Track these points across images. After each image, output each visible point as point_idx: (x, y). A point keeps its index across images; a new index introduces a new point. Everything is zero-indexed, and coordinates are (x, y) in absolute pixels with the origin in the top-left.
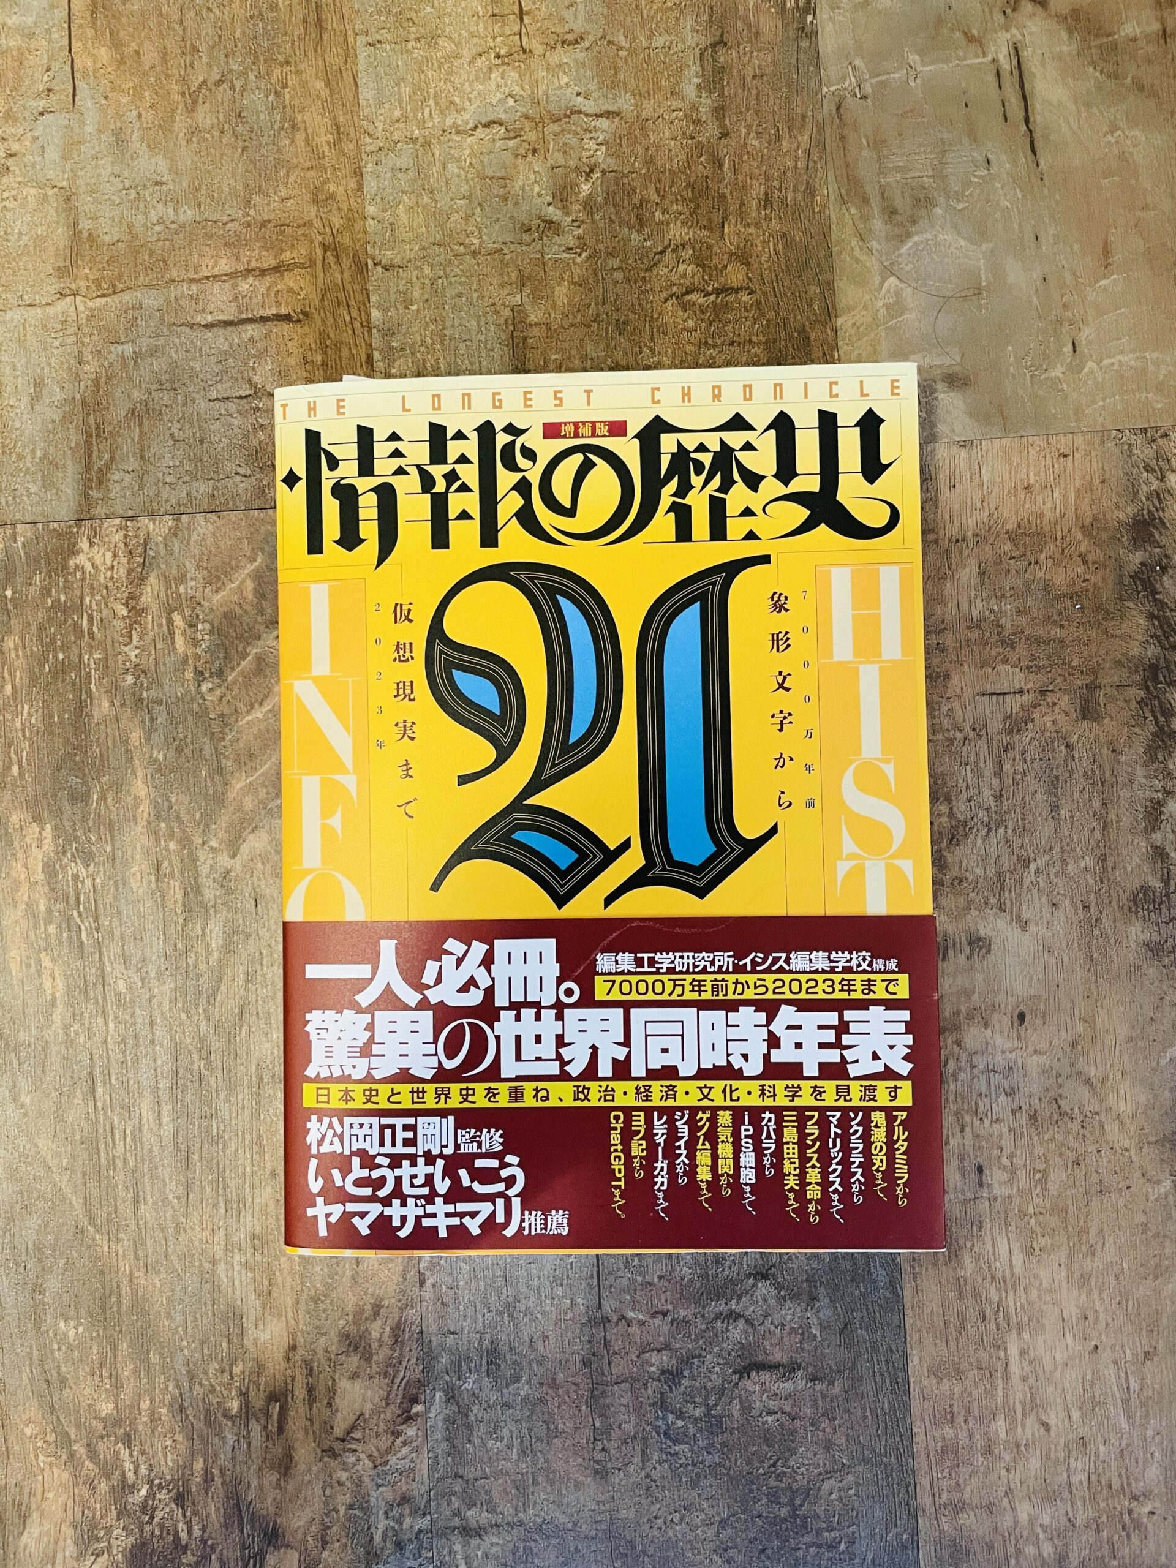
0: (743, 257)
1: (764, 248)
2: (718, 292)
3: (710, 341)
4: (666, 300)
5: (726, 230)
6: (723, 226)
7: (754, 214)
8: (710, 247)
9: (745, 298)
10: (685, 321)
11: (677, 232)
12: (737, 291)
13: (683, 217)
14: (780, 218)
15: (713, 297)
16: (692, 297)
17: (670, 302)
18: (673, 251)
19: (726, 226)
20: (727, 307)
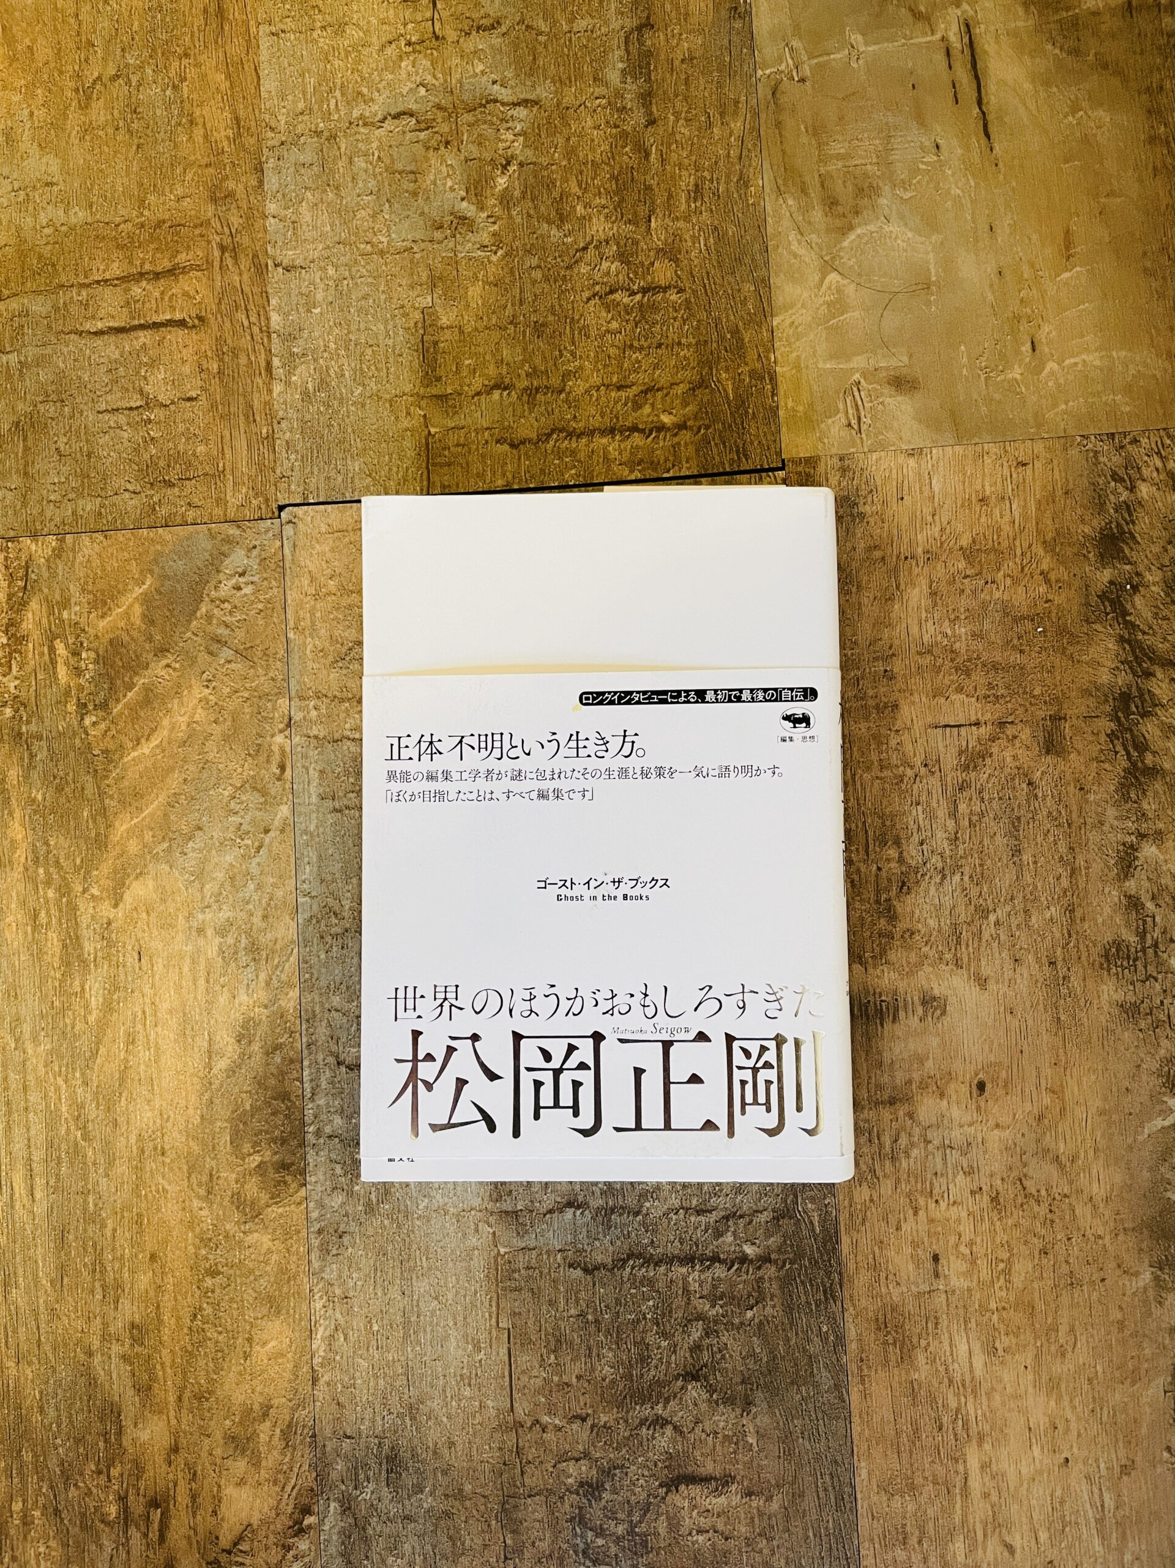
0: (671, 252)
1: (694, 243)
2: (644, 291)
3: (636, 344)
4: (589, 299)
5: (653, 224)
6: (650, 221)
7: (683, 207)
8: (636, 243)
9: (674, 297)
10: (609, 323)
11: (599, 227)
12: (665, 289)
13: (606, 210)
14: (711, 211)
15: (638, 297)
16: (617, 296)
17: (592, 302)
18: (596, 247)
19: (653, 220)
20: (654, 307)
